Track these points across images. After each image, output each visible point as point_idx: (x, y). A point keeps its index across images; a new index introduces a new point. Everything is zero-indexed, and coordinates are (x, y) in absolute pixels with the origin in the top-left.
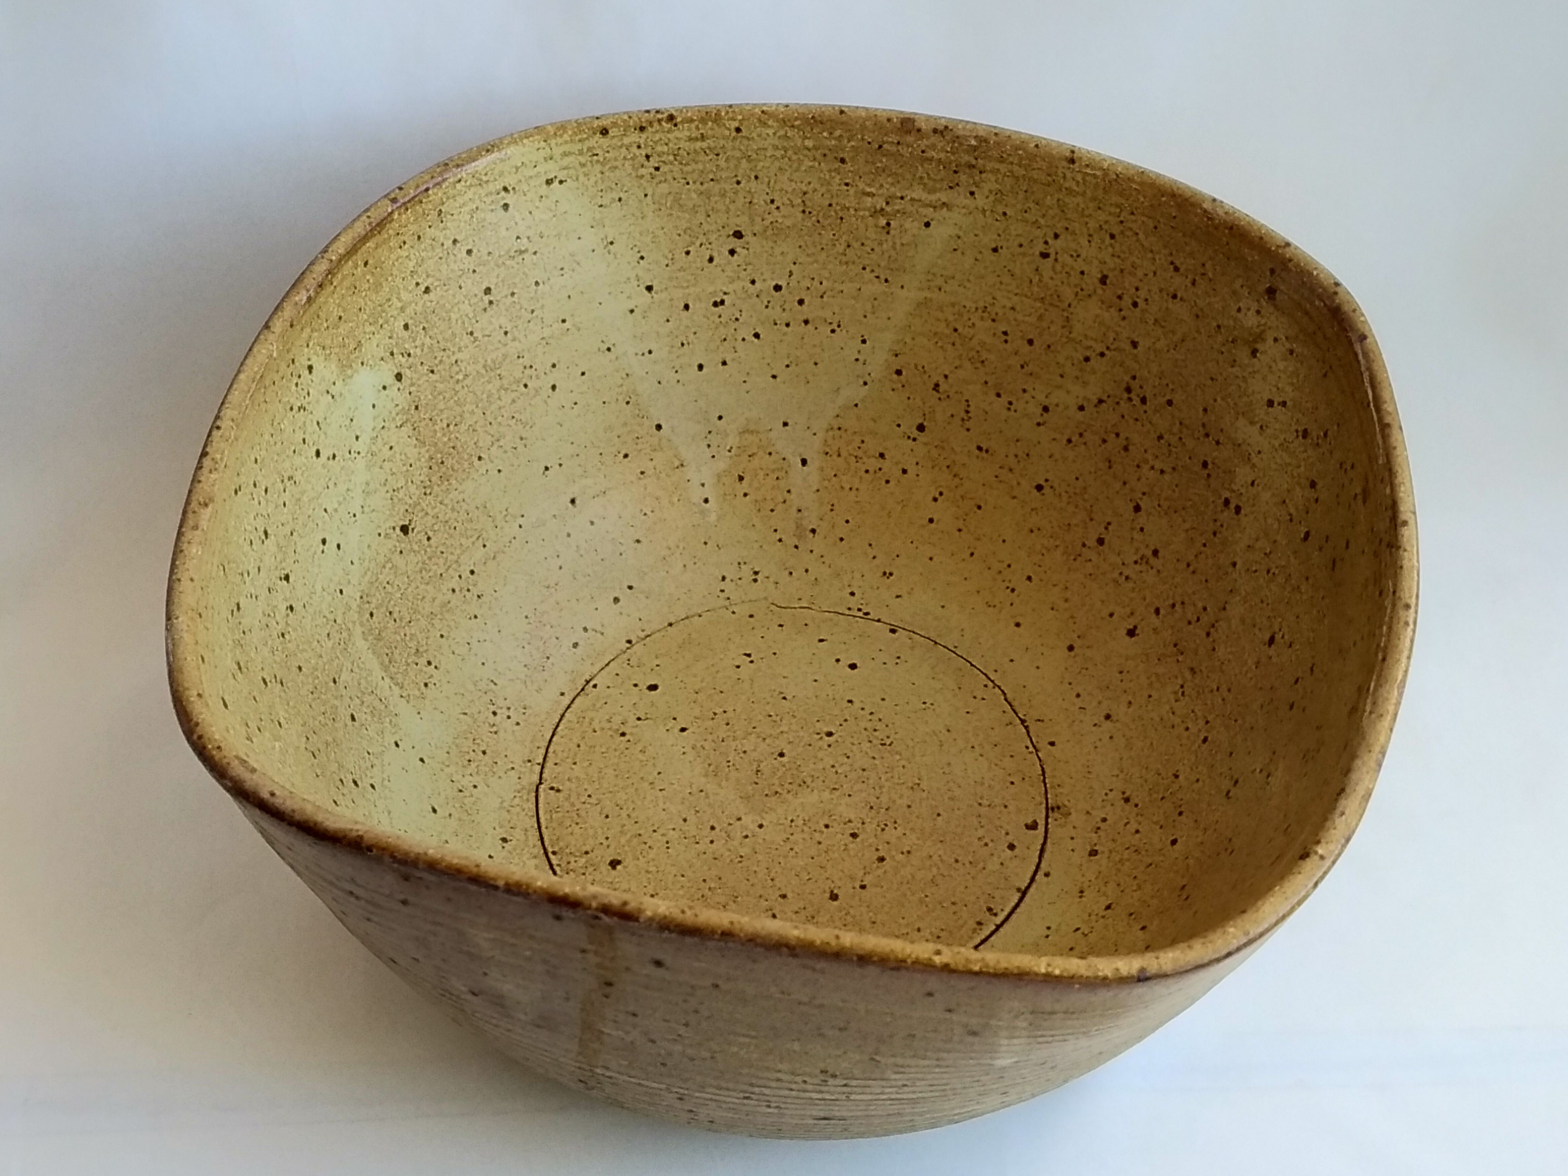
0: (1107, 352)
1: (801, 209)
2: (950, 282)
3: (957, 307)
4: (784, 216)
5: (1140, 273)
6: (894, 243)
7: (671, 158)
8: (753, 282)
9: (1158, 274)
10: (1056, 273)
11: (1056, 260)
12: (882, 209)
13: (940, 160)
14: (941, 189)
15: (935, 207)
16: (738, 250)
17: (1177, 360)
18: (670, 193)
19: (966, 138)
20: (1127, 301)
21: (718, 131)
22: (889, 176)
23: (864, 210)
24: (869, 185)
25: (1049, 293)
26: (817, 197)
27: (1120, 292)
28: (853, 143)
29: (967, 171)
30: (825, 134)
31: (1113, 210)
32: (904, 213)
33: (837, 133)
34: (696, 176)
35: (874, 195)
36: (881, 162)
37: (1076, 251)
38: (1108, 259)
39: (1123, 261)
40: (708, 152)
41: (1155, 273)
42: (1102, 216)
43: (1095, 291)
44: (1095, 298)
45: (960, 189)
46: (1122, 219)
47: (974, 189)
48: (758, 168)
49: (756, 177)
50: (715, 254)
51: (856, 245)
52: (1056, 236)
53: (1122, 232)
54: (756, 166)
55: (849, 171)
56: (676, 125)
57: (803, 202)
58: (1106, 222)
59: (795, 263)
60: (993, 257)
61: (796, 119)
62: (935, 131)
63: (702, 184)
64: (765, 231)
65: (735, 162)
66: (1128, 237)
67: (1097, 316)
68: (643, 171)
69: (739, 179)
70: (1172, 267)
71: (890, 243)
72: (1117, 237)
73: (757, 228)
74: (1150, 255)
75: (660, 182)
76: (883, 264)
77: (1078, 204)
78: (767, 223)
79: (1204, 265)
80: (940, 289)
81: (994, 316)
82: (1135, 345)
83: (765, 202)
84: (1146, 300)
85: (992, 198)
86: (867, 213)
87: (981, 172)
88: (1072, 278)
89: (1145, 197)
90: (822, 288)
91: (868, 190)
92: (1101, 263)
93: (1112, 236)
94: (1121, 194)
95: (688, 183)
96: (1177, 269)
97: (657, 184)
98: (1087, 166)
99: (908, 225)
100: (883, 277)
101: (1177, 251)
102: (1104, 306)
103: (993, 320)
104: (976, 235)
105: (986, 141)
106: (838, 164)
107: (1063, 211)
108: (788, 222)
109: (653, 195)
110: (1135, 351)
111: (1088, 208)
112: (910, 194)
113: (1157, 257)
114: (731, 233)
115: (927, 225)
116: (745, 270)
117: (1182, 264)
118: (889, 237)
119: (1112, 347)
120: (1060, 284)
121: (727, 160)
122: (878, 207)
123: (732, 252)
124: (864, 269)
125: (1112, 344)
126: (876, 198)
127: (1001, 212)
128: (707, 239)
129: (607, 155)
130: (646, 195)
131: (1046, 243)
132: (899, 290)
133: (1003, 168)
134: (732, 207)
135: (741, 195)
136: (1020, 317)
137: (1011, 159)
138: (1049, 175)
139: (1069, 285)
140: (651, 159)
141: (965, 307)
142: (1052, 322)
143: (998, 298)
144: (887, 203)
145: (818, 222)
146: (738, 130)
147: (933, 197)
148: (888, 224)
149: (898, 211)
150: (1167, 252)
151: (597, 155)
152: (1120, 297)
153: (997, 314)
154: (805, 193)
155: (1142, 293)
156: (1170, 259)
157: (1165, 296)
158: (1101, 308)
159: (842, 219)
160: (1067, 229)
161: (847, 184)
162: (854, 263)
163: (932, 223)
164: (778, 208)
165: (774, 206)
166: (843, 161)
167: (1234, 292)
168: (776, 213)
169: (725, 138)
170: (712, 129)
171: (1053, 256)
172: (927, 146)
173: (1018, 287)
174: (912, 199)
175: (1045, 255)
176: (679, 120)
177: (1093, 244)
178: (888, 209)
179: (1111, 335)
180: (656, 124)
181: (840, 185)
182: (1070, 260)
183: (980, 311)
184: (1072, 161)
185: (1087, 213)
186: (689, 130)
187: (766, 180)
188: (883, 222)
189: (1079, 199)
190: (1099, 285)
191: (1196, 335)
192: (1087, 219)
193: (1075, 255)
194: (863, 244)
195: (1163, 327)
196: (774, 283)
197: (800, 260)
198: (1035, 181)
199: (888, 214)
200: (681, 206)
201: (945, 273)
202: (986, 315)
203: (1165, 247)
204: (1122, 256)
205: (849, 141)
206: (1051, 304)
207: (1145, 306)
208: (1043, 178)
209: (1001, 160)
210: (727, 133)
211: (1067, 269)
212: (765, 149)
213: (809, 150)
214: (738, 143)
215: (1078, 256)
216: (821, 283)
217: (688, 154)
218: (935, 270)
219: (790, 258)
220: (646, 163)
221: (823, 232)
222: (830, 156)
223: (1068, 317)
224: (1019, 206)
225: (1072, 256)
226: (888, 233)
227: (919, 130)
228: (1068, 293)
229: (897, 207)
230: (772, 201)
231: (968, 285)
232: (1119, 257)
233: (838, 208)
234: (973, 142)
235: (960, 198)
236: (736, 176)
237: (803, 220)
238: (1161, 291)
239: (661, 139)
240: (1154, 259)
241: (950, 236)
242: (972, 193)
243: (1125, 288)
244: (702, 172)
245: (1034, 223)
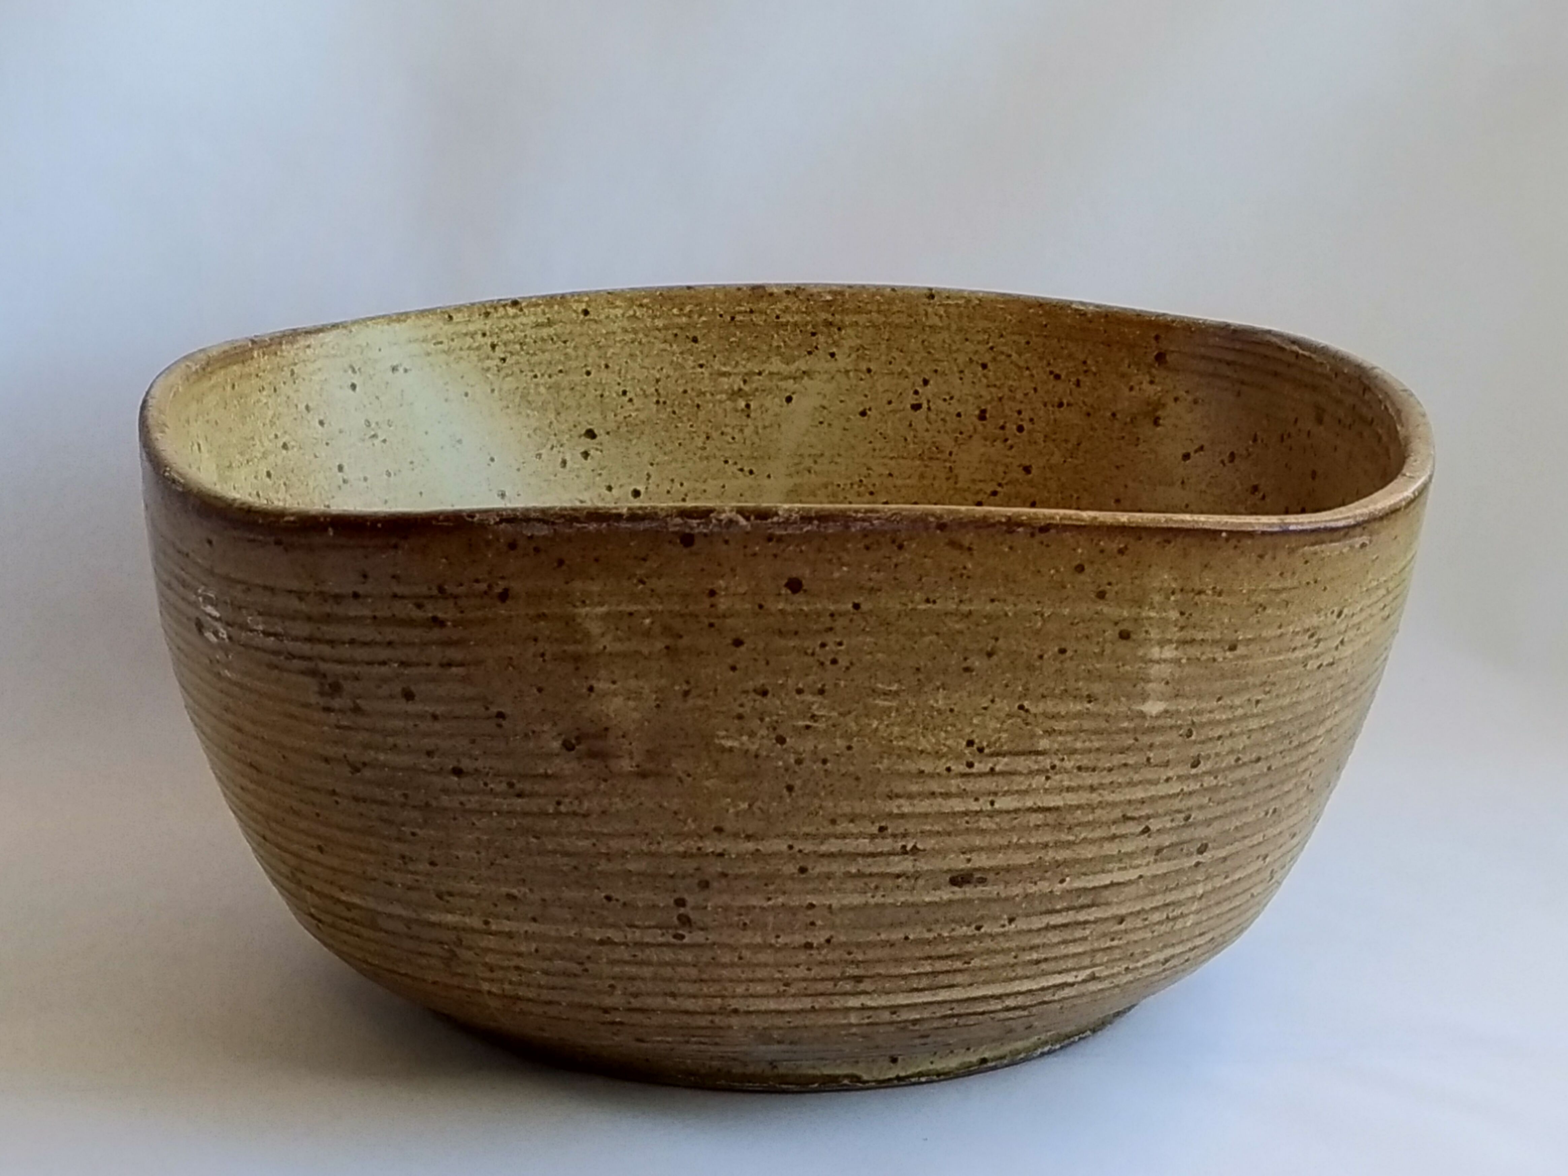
0: (999, 489)
1: (655, 399)
2: (819, 461)
3: (830, 488)
4: (637, 410)
5: (1019, 396)
6: (757, 427)
7: (518, 347)
8: (610, 488)
9: (1039, 389)
10: (930, 423)
11: (929, 409)
12: (740, 390)
13: (796, 324)
14: (799, 357)
15: (795, 378)
16: (592, 452)
17: (1076, 466)
18: (517, 388)
19: (819, 294)
20: (1012, 427)
21: (565, 315)
22: (744, 350)
23: (721, 392)
24: (724, 365)
25: (927, 446)
26: (671, 385)
27: (1001, 423)
28: (704, 318)
29: (825, 330)
30: (675, 311)
31: (980, 337)
32: (764, 391)
33: (688, 309)
34: (543, 368)
35: (730, 374)
36: (735, 335)
37: (949, 393)
38: (984, 392)
39: (999, 388)
40: (555, 338)
41: (1035, 390)
42: (970, 347)
43: (975, 430)
44: (975, 437)
45: (820, 352)
46: (991, 344)
47: (834, 350)
48: (609, 354)
49: (607, 366)
50: (568, 458)
51: (715, 435)
52: (926, 382)
53: (994, 359)
54: (606, 353)
55: (703, 351)
56: (521, 310)
57: (657, 390)
58: (976, 352)
59: (652, 464)
60: (862, 421)
61: (644, 297)
62: (788, 292)
63: (550, 376)
64: (619, 428)
65: (584, 350)
66: (1001, 361)
67: (983, 455)
68: (488, 363)
69: (589, 369)
70: (1052, 377)
71: (752, 428)
72: (989, 365)
73: (611, 426)
74: (1027, 372)
75: (507, 375)
76: (747, 453)
77: (944, 341)
78: (620, 418)
79: (1085, 363)
80: (809, 472)
81: (872, 489)
82: (1027, 470)
83: (618, 394)
84: (1031, 420)
85: (854, 356)
86: (724, 396)
87: (839, 329)
88: (949, 424)
89: (1011, 314)
90: (684, 490)
91: (724, 369)
92: (976, 398)
93: (984, 366)
94: (986, 318)
95: (536, 376)
96: (1057, 377)
97: (504, 378)
98: (948, 298)
99: (768, 403)
100: (746, 469)
101: (1055, 359)
102: (988, 443)
103: (872, 493)
104: (842, 401)
105: (842, 293)
106: (690, 345)
107: (929, 353)
108: (642, 416)
109: (500, 390)
110: (1030, 476)
111: (954, 342)
112: (769, 368)
113: (1034, 372)
114: (583, 431)
115: (789, 399)
116: (600, 475)
117: (1062, 370)
118: (750, 421)
119: (1004, 482)
120: (936, 434)
121: (575, 348)
122: (736, 388)
123: (586, 455)
124: (726, 462)
125: (1003, 479)
126: (731, 378)
127: (864, 369)
128: (559, 441)
129: (451, 343)
130: (493, 391)
131: (916, 392)
132: (767, 482)
133: (862, 319)
134: (583, 402)
135: (591, 388)
136: (899, 482)
137: (869, 307)
138: (910, 316)
139: (946, 432)
140: (497, 348)
141: (839, 486)
142: (934, 478)
143: (874, 468)
144: (745, 382)
145: (674, 412)
146: (586, 312)
147: (793, 367)
148: (748, 406)
149: (757, 390)
150: (1045, 362)
151: (441, 343)
152: (1003, 428)
153: (874, 485)
154: (658, 381)
155: (1026, 415)
156: (1048, 369)
157: (1051, 408)
158: (985, 446)
159: (698, 406)
160: (936, 371)
161: (701, 366)
162: (715, 457)
163: (794, 397)
164: (631, 400)
165: (626, 399)
166: (695, 340)
167: (1123, 375)
168: (629, 406)
169: (573, 322)
170: (559, 313)
171: (925, 406)
172: (780, 310)
173: (892, 450)
174: (771, 374)
175: (916, 407)
176: (524, 304)
177: (965, 380)
178: (746, 388)
179: (1001, 469)
180: (501, 309)
181: (693, 368)
182: (943, 406)
183: (856, 486)
184: (932, 296)
185: (954, 348)
186: (535, 314)
187: (617, 368)
188: (742, 404)
189: (945, 335)
190: (978, 423)
191: (1091, 433)
192: (955, 355)
193: (947, 397)
194: (722, 433)
195: (1054, 440)
196: (632, 488)
197: (657, 460)
198: (897, 326)
199: (747, 394)
200: (529, 402)
201: (814, 451)
202: (862, 488)
203: (1041, 359)
204: (998, 383)
205: (700, 316)
206: (931, 459)
207: (1031, 426)
208: (903, 319)
209: (858, 311)
210: (574, 315)
211: (943, 416)
212: (614, 333)
213: (659, 330)
214: (585, 327)
215: (952, 398)
216: (682, 485)
217: (535, 342)
218: (802, 451)
219: (647, 458)
220: (491, 353)
221: (680, 425)
222: (682, 336)
223: (950, 468)
224: (883, 358)
225: (945, 400)
226: (748, 416)
227: (771, 294)
228: (947, 442)
229: (754, 386)
230: (624, 393)
231: (838, 460)
232: (995, 386)
233: (694, 394)
234: (829, 298)
235: (820, 363)
236: (586, 366)
237: (658, 411)
238: (1045, 405)
239: (506, 326)
240: (1032, 376)
241: (815, 408)
242: (833, 355)
243: (1006, 416)
244: (550, 363)
245: (900, 374)
